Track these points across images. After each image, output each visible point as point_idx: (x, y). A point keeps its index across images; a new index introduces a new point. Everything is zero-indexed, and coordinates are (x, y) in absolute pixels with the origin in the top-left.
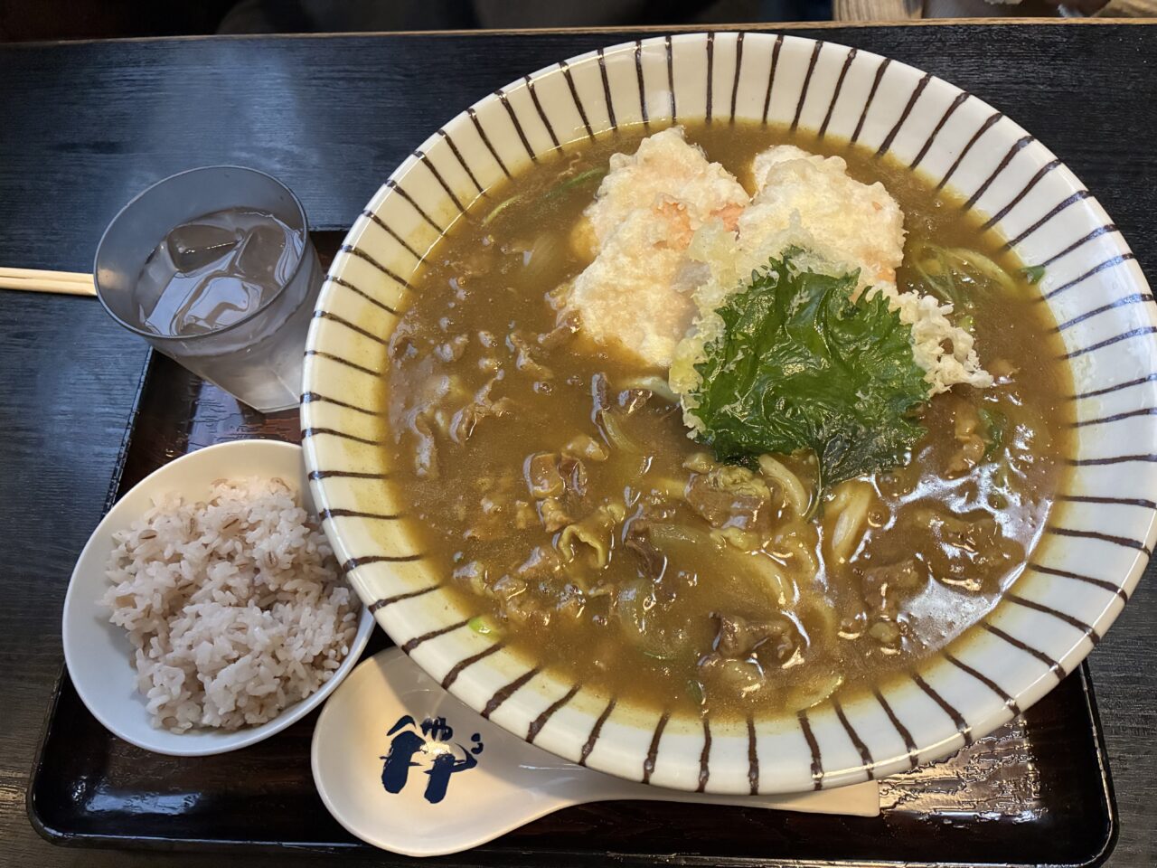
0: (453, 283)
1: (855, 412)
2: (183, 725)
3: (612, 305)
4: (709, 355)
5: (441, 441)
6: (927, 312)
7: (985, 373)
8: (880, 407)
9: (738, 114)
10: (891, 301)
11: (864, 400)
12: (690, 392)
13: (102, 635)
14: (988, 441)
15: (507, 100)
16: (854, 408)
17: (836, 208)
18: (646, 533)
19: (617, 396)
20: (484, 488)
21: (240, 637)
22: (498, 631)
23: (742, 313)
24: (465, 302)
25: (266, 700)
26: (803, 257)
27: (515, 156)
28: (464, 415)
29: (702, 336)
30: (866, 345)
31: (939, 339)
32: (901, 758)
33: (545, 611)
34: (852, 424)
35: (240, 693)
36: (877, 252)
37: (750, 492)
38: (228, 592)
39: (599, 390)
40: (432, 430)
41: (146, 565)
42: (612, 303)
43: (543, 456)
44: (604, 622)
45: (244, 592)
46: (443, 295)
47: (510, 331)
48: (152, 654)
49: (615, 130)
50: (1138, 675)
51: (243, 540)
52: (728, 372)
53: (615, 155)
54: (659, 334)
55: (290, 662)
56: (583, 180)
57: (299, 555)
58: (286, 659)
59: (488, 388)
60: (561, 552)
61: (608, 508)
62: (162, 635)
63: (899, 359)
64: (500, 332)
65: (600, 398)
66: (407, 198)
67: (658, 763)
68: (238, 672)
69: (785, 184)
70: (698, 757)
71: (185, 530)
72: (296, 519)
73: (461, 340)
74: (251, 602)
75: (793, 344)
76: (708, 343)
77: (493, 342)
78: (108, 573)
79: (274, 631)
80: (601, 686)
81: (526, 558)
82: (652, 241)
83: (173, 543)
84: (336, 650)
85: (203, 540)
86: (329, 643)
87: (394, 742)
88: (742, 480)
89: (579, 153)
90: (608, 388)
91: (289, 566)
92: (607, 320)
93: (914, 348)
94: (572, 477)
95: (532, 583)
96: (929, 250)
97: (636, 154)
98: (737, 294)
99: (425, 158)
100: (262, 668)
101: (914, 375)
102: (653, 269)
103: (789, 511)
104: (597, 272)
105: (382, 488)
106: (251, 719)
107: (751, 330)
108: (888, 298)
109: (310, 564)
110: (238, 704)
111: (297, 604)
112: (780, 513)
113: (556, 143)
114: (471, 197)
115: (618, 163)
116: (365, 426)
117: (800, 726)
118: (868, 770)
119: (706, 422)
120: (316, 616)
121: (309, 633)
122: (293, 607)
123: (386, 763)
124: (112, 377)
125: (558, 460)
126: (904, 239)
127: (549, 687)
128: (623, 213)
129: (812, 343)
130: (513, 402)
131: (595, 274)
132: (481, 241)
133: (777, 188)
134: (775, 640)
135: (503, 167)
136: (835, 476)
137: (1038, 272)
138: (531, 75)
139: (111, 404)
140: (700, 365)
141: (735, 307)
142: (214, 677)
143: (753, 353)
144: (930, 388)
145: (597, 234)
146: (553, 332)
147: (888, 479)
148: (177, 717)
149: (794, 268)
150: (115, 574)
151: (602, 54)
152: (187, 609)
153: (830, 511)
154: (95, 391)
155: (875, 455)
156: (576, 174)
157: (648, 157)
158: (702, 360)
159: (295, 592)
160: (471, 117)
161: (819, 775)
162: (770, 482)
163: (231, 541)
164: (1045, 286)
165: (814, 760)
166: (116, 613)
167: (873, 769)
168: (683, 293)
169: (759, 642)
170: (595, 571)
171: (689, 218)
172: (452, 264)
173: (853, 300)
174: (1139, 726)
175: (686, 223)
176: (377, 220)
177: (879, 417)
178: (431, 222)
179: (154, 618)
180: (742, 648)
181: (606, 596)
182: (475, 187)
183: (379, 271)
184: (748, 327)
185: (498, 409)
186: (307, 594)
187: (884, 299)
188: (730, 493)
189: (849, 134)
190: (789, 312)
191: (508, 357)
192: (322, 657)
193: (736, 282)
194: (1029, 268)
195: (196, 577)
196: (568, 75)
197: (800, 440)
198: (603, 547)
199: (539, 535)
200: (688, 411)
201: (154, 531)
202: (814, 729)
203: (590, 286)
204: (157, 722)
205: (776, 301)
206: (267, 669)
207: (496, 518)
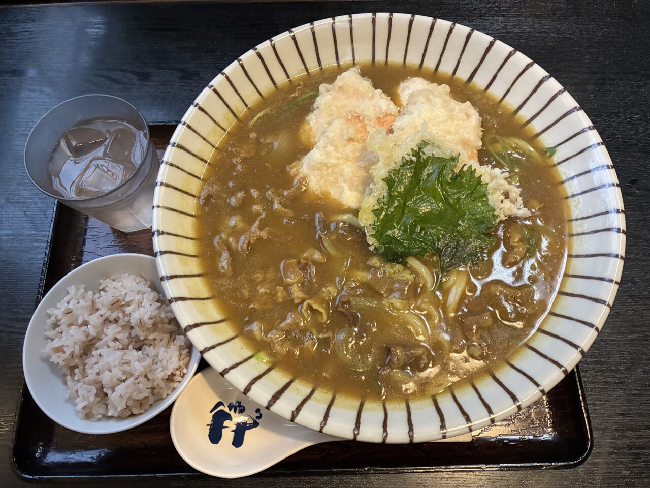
0: (234, 161)
1: (458, 231)
2: (97, 417)
3: (325, 174)
4: (380, 205)
5: (233, 254)
6: (496, 177)
7: (526, 209)
8: (472, 228)
9: (389, 59)
10: (477, 171)
11: (463, 225)
12: (370, 225)
13: (46, 368)
14: (527, 246)
15: (259, 53)
16: (457, 229)
17: (446, 118)
18: (348, 302)
19: (329, 225)
20: (258, 280)
21: (126, 367)
22: (271, 360)
23: (397, 180)
24: (241, 172)
25: (143, 401)
26: (429, 147)
27: (265, 85)
28: (246, 238)
29: (376, 195)
30: (463, 195)
31: (502, 191)
32: (486, 419)
33: (296, 348)
34: (456, 238)
35: (129, 399)
36: (468, 142)
37: (403, 278)
38: (117, 342)
39: (319, 223)
40: (227, 247)
41: (68, 328)
42: (325, 173)
43: (291, 261)
44: (328, 352)
45: (126, 341)
46: (229, 169)
47: (268, 189)
48: (76, 378)
49: (321, 69)
50: (602, 360)
51: (124, 312)
52: (390, 213)
53: (322, 85)
54: (351, 190)
55: (155, 379)
56: (305, 99)
57: (156, 319)
58: (153, 378)
59: (257, 222)
60: (303, 315)
61: (328, 289)
62: (81, 367)
63: (481, 203)
64: (262, 190)
65: (320, 227)
66: (206, 113)
67: (361, 429)
68: (127, 387)
69: (418, 104)
70: (382, 425)
71: (88, 307)
72: (153, 299)
73: (240, 195)
74: (131, 347)
75: (423, 196)
76: (379, 198)
77: (258, 195)
78: (46, 333)
79: (145, 363)
80: (328, 386)
81: (284, 319)
82: (346, 138)
83: (83, 315)
84: (180, 371)
85: (100, 312)
86: (176, 367)
87: (214, 416)
88: (399, 271)
89: (301, 83)
90: (324, 221)
91: (152, 326)
92: (322, 182)
93: (489, 197)
94: (307, 272)
95: (288, 332)
96: (495, 138)
97: (334, 84)
98: (394, 170)
99: (215, 89)
100: (141, 385)
101: (489, 211)
102: (347, 154)
103: (424, 288)
104: (315, 155)
105: (202, 282)
106: (135, 411)
107: (402, 189)
108: (475, 170)
109: (162, 324)
110: (128, 404)
111: (156, 346)
112: (419, 289)
113: (288, 77)
114: (241, 110)
115: (324, 90)
116: (190, 247)
117: (433, 403)
118: (469, 427)
119: (379, 241)
120: (167, 352)
121: (164, 362)
122: (154, 347)
123: (210, 428)
124: (34, 213)
125: (299, 263)
126: (482, 133)
127: (300, 389)
128: (328, 119)
129: (435, 195)
130: (272, 230)
131: (315, 156)
132: (249, 136)
133: (414, 106)
134: (418, 358)
135: (258, 91)
136: (448, 267)
137: (552, 150)
138: (273, 38)
139: (35, 229)
140: (375, 210)
141: (393, 177)
142: (113, 391)
143: (403, 202)
144: (497, 218)
145: (314, 131)
146: (292, 190)
147: (476, 268)
148: (94, 412)
149: (424, 153)
150: (51, 333)
151: (313, 25)
152: (94, 353)
153: (446, 286)
154: (25, 221)
155: (469, 255)
156: (301, 95)
157: (340, 86)
158: (376, 207)
159: (155, 339)
160: (240, 64)
161: (445, 431)
162: (414, 272)
163: (116, 312)
164: (556, 158)
165: (442, 423)
166: (54, 357)
167: (472, 426)
168: (364, 167)
169: (411, 360)
170: (322, 324)
171: (366, 124)
172: (233, 150)
173: (457, 170)
174: (603, 386)
175: (364, 127)
176: (189, 127)
177: (471, 234)
178: (220, 126)
179: (75, 359)
180: (402, 364)
181: (329, 338)
182: (243, 104)
183: (192, 156)
184: (400, 188)
185: (264, 234)
186: (161, 340)
187: (473, 170)
188: (392, 278)
189: (451, 71)
190: (422, 179)
191: (267, 204)
192: (173, 375)
193: (393, 163)
194: (548, 148)
195: (98, 333)
196: (294, 38)
197: (429, 248)
198: (326, 312)
199: (291, 305)
200: (369, 236)
201: (72, 309)
202: (441, 406)
203: (312, 163)
204: (82, 415)
205: (415, 173)
206: (143, 385)
207: (266, 297)
